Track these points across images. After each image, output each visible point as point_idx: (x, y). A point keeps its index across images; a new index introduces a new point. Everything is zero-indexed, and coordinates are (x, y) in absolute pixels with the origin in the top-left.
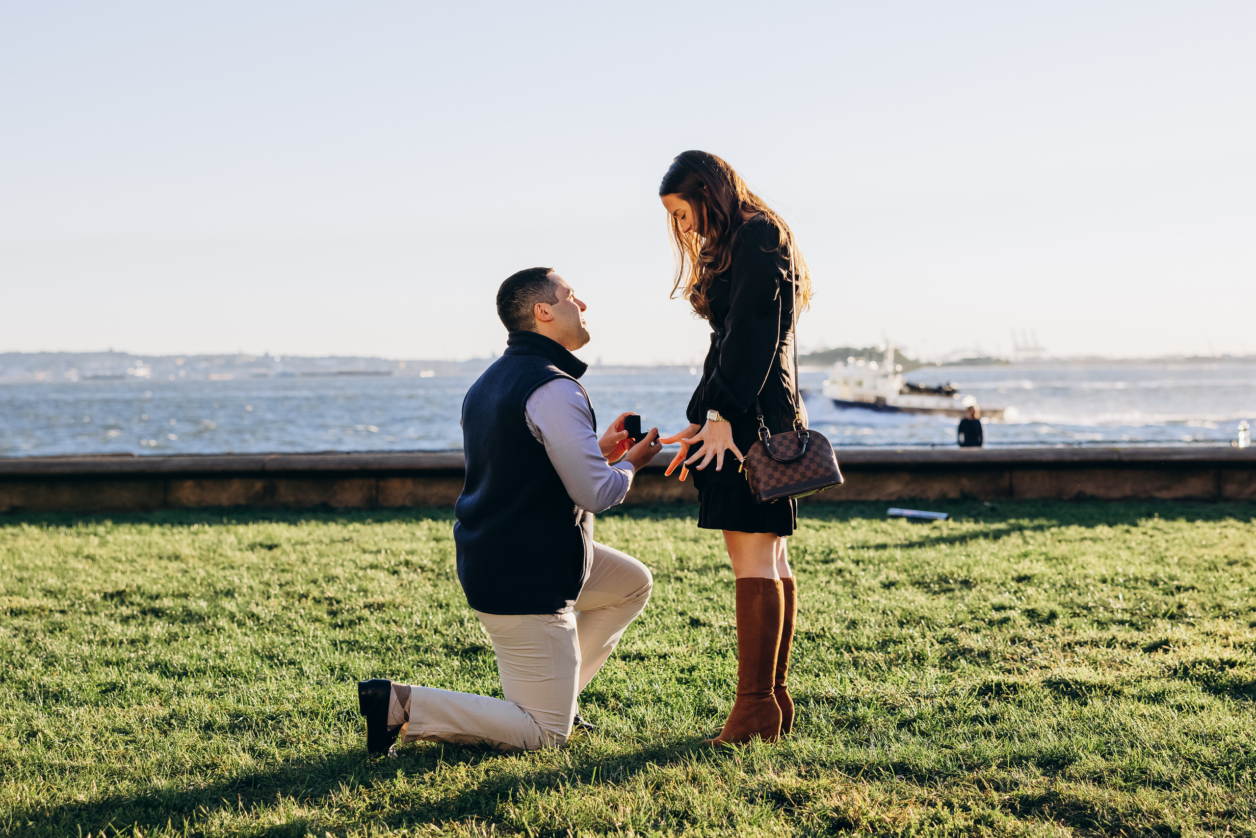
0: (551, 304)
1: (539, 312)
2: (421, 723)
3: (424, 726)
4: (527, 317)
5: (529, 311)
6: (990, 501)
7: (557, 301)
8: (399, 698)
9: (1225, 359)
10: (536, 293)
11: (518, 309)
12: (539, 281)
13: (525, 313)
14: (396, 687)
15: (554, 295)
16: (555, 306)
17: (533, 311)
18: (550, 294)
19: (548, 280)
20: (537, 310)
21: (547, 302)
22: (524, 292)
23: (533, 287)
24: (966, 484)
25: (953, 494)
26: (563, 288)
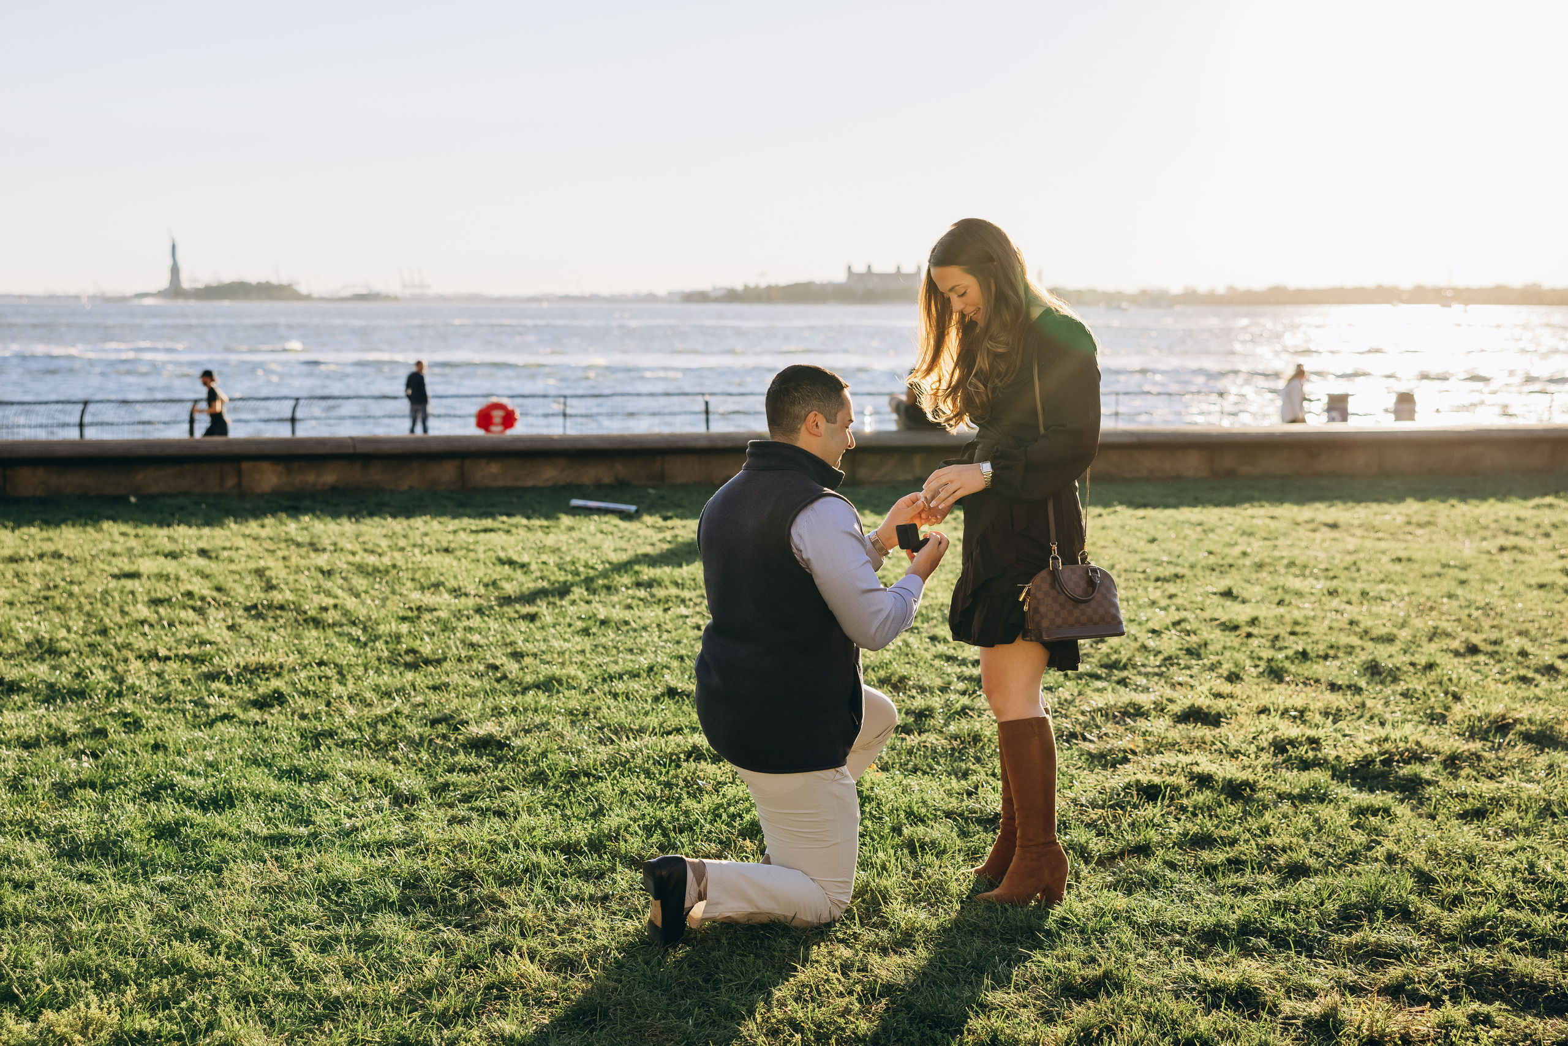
2: (717, 904)
3: (720, 907)
6: (654, 487)
8: (695, 875)
9: (594, 298)
14: (692, 864)
24: (621, 469)
25: (607, 479)
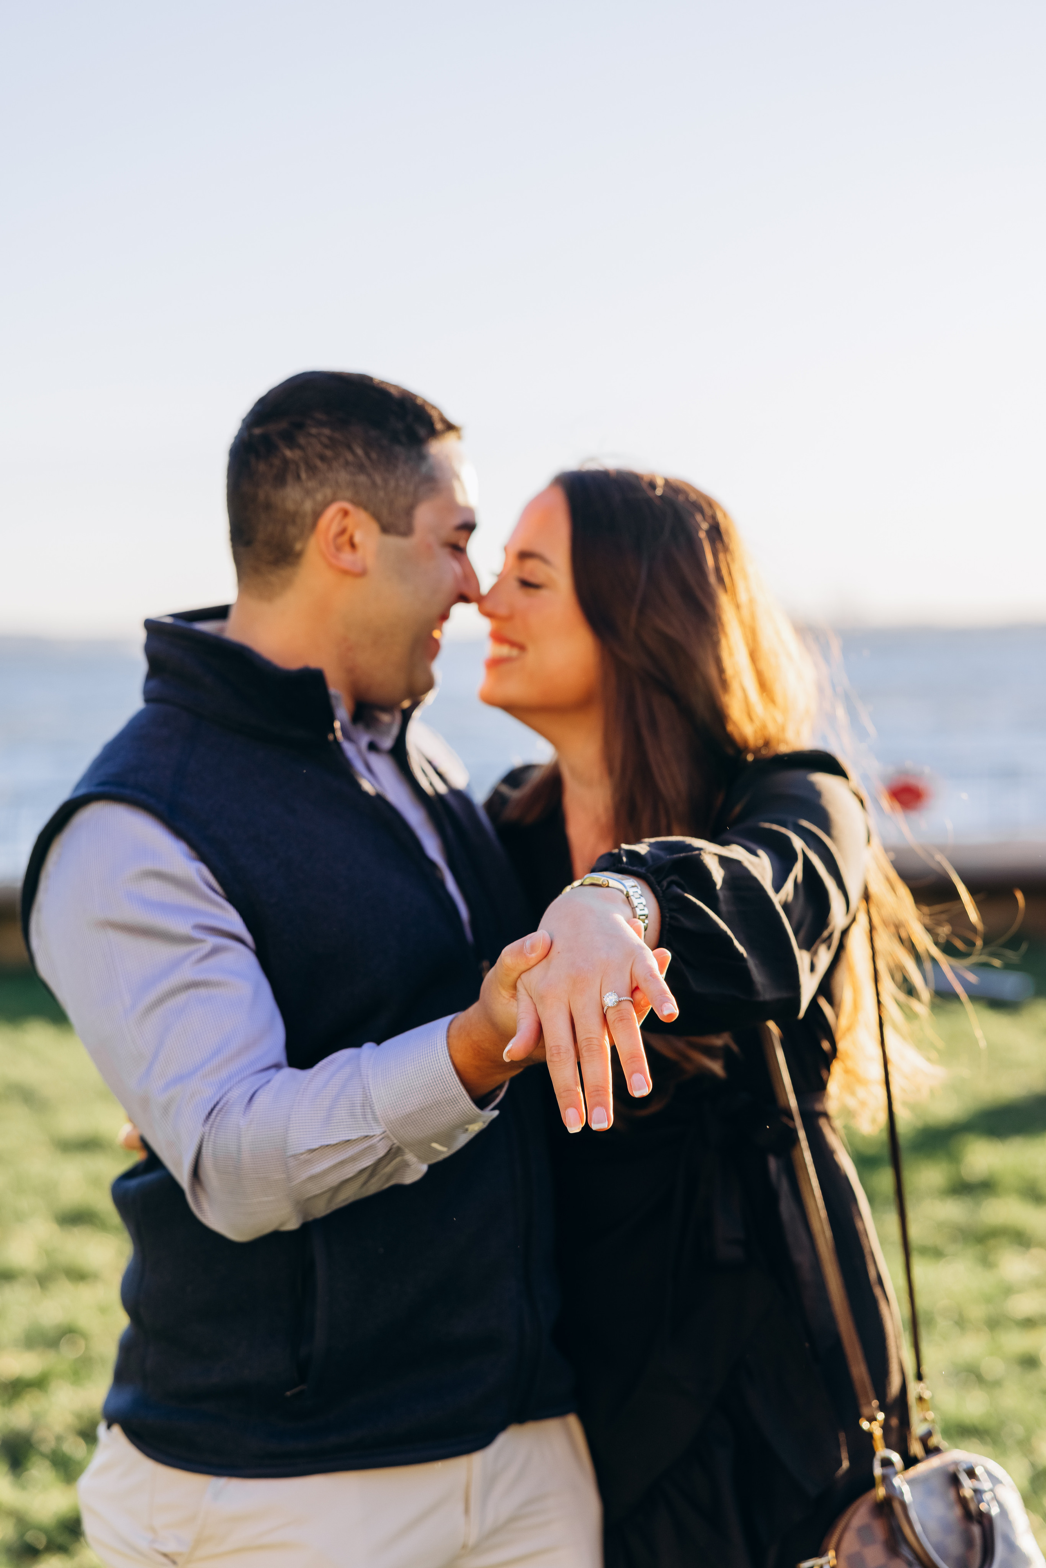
0: (385, 529)
1: (334, 529)
4: (293, 518)
5: (308, 506)
7: (407, 531)
10: (361, 468)
11: (280, 480)
12: (395, 439)
13: (290, 506)
15: (409, 511)
16: (393, 541)
17: (317, 515)
18: (402, 502)
19: (422, 457)
20: (330, 520)
21: (376, 517)
22: (333, 444)
23: (368, 445)
26: (452, 506)
